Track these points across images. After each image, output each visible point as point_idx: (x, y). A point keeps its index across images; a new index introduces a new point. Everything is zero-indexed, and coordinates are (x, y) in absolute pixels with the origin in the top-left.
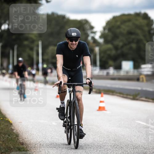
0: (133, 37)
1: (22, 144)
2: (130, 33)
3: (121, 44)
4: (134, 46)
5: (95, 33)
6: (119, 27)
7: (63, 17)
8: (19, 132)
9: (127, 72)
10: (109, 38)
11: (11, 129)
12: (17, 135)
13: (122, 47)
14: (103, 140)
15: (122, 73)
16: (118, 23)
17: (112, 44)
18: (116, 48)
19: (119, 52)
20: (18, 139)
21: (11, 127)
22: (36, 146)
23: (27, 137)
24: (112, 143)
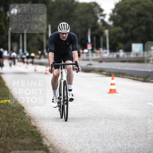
0: (143, 19)
1: (35, 127)
2: (140, 15)
3: (131, 26)
4: (144, 28)
5: (104, 15)
6: (128, 9)
8: (31, 116)
9: (137, 54)
10: (119, 21)
11: (24, 112)
12: (30, 119)
13: (132, 29)
14: (115, 122)
15: (132, 55)
16: (128, 6)
17: (122, 26)
18: (126, 30)
19: (129, 34)
20: (31, 123)
21: (23, 110)
22: (49, 129)
23: (39, 121)
24: (124, 125)
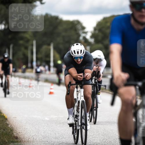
1: (17, 138)
5: (86, 33)
7: (56, 18)
8: (13, 127)
10: (100, 38)
11: (6, 123)
12: (12, 130)
14: (92, 134)
16: (108, 24)
17: (102, 43)
20: (12, 133)
21: (6, 122)
22: (30, 140)
23: (21, 132)
24: (101, 137)
